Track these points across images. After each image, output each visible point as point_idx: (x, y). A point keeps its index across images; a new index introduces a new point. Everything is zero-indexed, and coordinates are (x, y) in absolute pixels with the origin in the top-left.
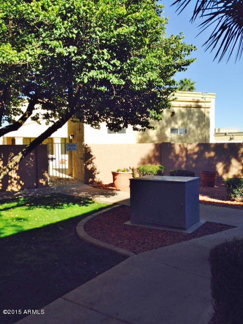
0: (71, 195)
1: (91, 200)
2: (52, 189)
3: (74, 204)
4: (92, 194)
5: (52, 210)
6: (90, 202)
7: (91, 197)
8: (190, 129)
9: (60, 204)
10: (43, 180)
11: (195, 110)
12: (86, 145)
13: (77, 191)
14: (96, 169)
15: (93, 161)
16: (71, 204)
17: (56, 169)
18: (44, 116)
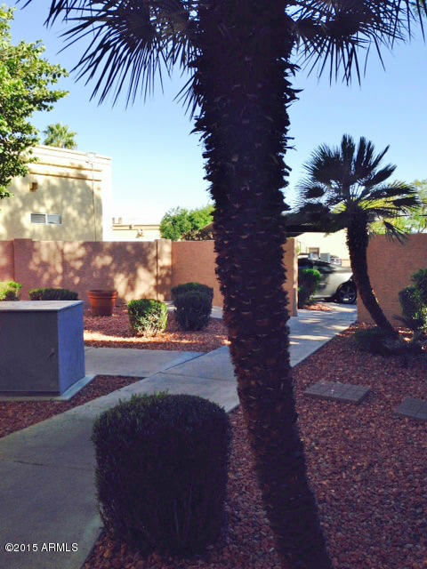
8: (68, 215)
11: (76, 182)
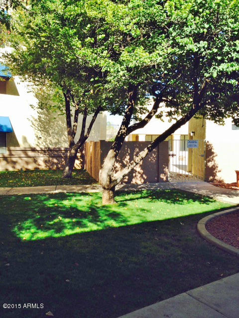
0: (191, 191)
1: (212, 198)
2: (172, 185)
3: (194, 201)
4: (213, 192)
5: (173, 205)
6: (211, 200)
7: (212, 196)
9: (180, 199)
10: (163, 175)
12: (208, 142)
13: (197, 188)
14: (217, 167)
15: (214, 158)
16: (191, 200)
17: (176, 166)
18: (167, 114)
